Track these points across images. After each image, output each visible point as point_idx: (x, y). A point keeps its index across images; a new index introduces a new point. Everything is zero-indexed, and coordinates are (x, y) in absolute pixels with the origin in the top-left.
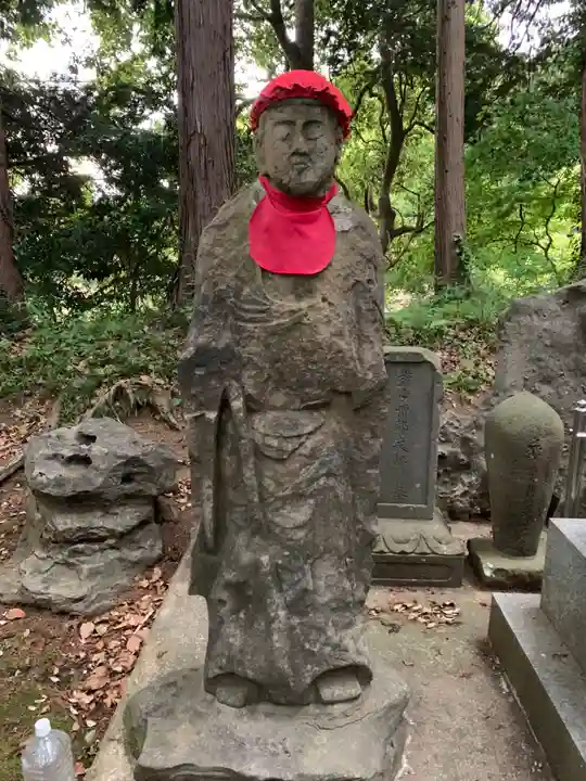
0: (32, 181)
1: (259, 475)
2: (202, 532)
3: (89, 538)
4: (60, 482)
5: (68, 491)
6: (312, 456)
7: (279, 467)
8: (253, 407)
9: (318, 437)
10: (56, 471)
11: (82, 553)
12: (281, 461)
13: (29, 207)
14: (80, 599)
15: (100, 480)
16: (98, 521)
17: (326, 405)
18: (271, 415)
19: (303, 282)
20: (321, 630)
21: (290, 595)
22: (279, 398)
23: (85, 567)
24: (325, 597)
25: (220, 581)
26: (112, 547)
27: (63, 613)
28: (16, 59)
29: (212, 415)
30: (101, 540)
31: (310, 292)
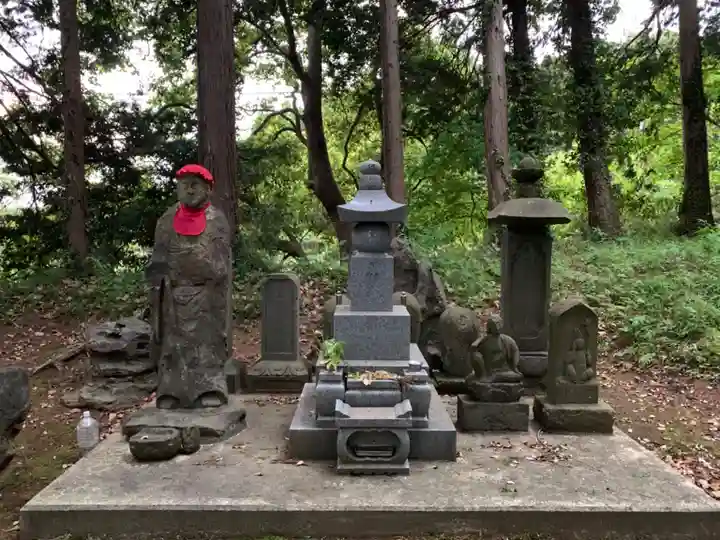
0: (104, 173)
1: (176, 310)
2: (155, 336)
3: (118, 375)
4: (104, 345)
5: (107, 350)
6: (196, 303)
7: (183, 307)
8: (174, 285)
9: (199, 296)
10: (102, 340)
11: (113, 382)
12: (183, 305)
13: (98, 193)
14: (111, 403)
15: (125, 345)
16: (123, 367)
17: (203, 284)
18: (181, 288)
19: (193, 238)
20: (202, 375)
21: (189, 360)
22: (184, 282)
23: (115, 389)
24: (203, 362)
25: (163, 356)
26: (129, 381)
27: (101, 410)
28: (96, 84)
29: (158, 288)
30: (124, 376)
31: (196, 242)
